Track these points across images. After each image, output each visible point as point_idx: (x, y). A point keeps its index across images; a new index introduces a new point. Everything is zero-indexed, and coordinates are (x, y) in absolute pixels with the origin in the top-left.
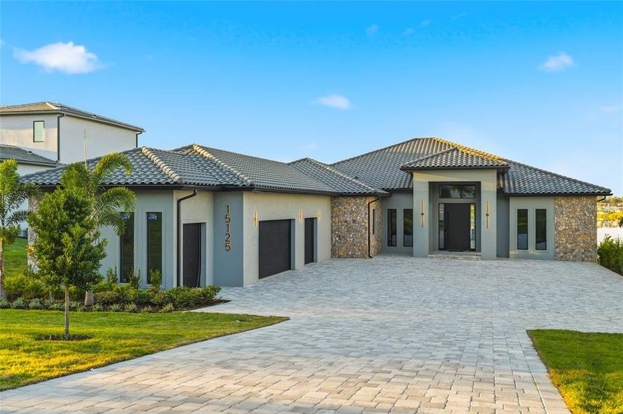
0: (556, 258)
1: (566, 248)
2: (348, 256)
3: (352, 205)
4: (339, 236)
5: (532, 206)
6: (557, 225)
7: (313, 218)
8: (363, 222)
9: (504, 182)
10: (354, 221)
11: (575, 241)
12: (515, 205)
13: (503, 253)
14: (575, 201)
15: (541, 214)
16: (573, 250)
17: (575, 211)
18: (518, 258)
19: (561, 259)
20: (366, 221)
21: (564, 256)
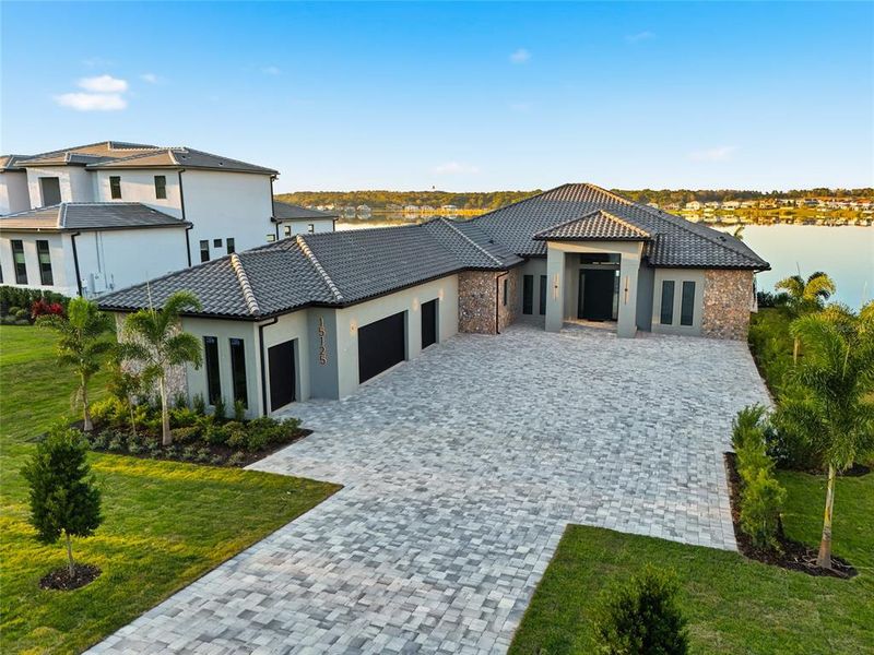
0: (702, 334)
1: (715, 324)
2: (475, 331)
3: (480, 279)
4: (466, 311)
5: (678, 279)
6: (707, 299)
7: (434, 301)
8: (491, 296)
9: (651, 248)
10: (482, 296)
11: (724, 318)
12: (661, 277)
13: (643, 327)
14: (728, 274)
15: (689, 288)
16: (722, 327)
17: (726, 285)
18: (660, 332)
19: (708, 336)
20: (495, 296)
21: (713, 333)
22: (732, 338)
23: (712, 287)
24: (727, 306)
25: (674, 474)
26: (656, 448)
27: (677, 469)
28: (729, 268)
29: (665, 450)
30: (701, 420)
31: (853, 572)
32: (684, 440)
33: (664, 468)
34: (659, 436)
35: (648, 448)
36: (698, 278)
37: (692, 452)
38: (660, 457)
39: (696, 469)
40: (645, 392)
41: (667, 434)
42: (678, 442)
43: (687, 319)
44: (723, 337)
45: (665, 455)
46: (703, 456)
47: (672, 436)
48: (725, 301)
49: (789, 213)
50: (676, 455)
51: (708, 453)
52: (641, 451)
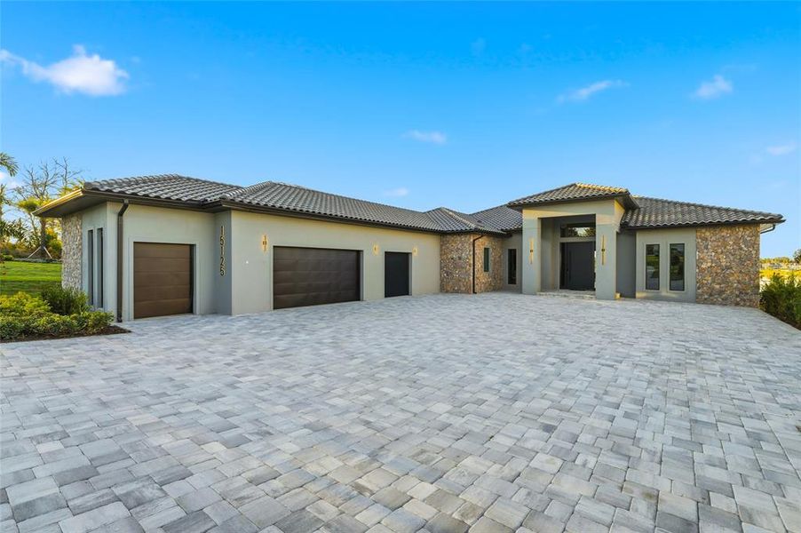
0: (697, 300)
1: (713, 289)
2: (454, 291)
4: (447, 272)
5: (664, 242)
6: (699, 262)
7: (408, 253)
10: (460, 258)
11: (725, 281)
13: (627, 293)
14: (725, 232)
15: (678, 250)
16: (723, 292)
17: (725, 245)
18: (646, 299)
19: (705, 301)
22: (739, 304)
23: (706, 248)
24: (728, 268)
26: (608, 399)
29: (627, 406)
32: (681, 393)
33: (616, 450)
34: (622, 381)
35: (587, 399)
36: (689, 240)
37: (701, 417)
38: (612, 419)
39: (723, 465)
41: (638, 379)
42: (665, 394)
44: (725, 303)
45: (627, 415)
46: (738, 433)
47: (650, 382)
48: (724, 262)
50: (657, 419)
51: (751, 424)
52: (568, 402)
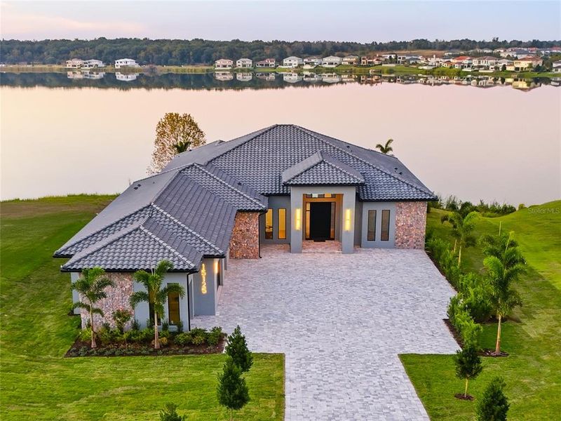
0: (395, 247)
1: (403, 239)
2: (243, 257)
3: (246, 218)
4: (235, 242)
5: (379, 208)
6: (398, 221)
10: (248, 230)
11: (409, 234)
12: (367, 208)
14: (411, 204)
15: (387, 214)
16: (408, 241)
17: (410, 212)
18: (367, 247)
19: (399, 247)
20: (258, 230)
21: (401, 245)
22: (415, 248)
23: (401, 213)
24: (411, 226)
25: (425, 332)
27: (425, 329)
28: (413, 200)
30: (424, 304)
31: (508, 355)
36: (392, 208)
37: (427, 321)
40: (386, 292)
43: (385, 236)
44: (409, 247)
48: (409, 222)
49: (391, 71)
50: (421, 323)
